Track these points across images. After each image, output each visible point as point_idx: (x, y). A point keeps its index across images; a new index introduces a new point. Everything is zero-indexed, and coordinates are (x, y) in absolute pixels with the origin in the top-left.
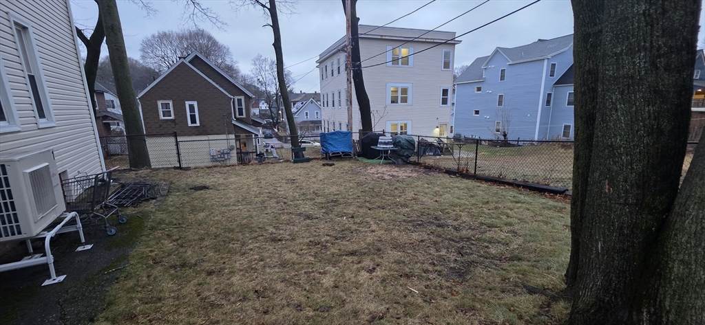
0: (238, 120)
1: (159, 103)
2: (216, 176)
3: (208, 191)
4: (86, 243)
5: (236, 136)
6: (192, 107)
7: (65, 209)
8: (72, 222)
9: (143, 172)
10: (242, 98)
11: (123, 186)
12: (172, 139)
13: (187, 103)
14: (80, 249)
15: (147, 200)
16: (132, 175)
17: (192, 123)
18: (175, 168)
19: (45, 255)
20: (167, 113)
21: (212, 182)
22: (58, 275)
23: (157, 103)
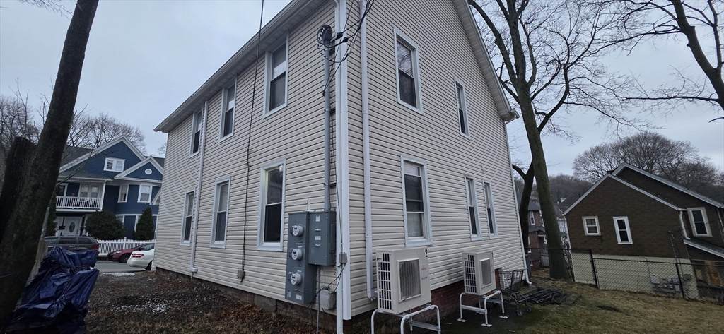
0: (694, 239)
1: (584, 219)
2: (637, 302)
3: (615, 313)
4: (505, 315)
5: (691, 261)
6: (621, 224)
7: (495, 288)
8: (497, 297)
9: (559, 283)
10: (703, 211)
11: (539, 289)
12: (588, 257)
13: (616, 219)
14: (501, 317)
15: (553, 304)
16: (550, 283)
17: (622, 241)
18: (590, 285)
19: (484, 308)
20: (592, 229)
21: (627, 307)
22: (489, 323)
23: (581, 219)
